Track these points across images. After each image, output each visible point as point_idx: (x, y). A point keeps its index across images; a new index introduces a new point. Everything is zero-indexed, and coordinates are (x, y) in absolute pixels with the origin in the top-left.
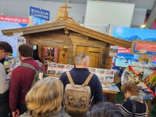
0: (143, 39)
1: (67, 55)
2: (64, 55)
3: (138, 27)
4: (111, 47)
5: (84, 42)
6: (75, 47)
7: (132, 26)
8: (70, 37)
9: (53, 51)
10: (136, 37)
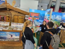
1: (10, 19)
2: (8, 19)
4: (26, 16)
5: (17, 14)
6: (13, 16)
8: (11, 12)
9: (4, 17)
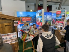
0: (32, 16)
3: (29, 11)
7: (26, 11)
10: (29, 15)
